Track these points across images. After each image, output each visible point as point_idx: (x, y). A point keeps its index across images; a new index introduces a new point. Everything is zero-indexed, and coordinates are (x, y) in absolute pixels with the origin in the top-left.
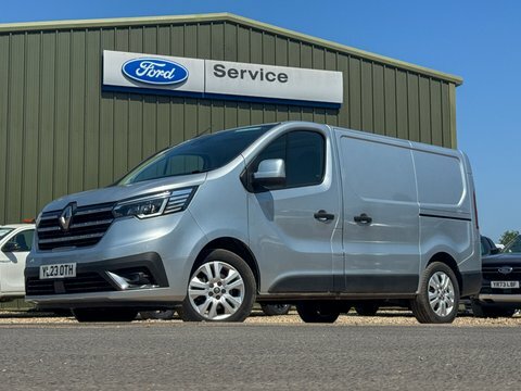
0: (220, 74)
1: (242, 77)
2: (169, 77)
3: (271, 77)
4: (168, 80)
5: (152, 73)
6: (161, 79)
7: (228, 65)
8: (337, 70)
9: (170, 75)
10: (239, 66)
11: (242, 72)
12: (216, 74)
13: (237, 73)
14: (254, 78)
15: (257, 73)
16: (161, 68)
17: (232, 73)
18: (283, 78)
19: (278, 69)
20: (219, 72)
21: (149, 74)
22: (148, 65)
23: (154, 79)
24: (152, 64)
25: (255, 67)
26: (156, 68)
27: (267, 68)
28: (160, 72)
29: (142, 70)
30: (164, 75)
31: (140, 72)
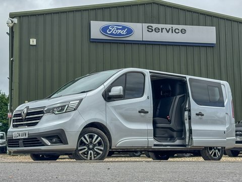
0: (151, 30)
1: (162, 32)
2: (124, 33)
3: (177, 31)
4: (123, 35)
5: (115, 32)
6: (120, 34)
7: (154, 26)
8: (212, 26)
9: (124, 32)
10: (160, 26)
11: (162, 29)
12: (148, 31)
13: (159, 29)
14: (168, 32)
15: (170, 29)
16: (120, 29)
17: (157, 30)
18: (183, 31)
19: (180, 27)
20: (150, 30)
21: (114, 32)
22: (113, 27)
23: (116, 35)
24: (115, 27)
25: (168, 26)
26: (117, 29)
27: (175, 27)
28: (119, 31)
29: (110, 30)
30: (122, 32)
31: (109, 31)
